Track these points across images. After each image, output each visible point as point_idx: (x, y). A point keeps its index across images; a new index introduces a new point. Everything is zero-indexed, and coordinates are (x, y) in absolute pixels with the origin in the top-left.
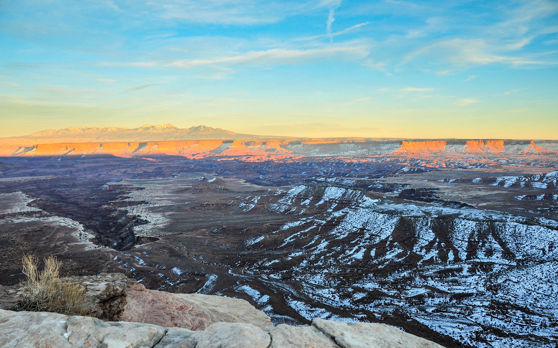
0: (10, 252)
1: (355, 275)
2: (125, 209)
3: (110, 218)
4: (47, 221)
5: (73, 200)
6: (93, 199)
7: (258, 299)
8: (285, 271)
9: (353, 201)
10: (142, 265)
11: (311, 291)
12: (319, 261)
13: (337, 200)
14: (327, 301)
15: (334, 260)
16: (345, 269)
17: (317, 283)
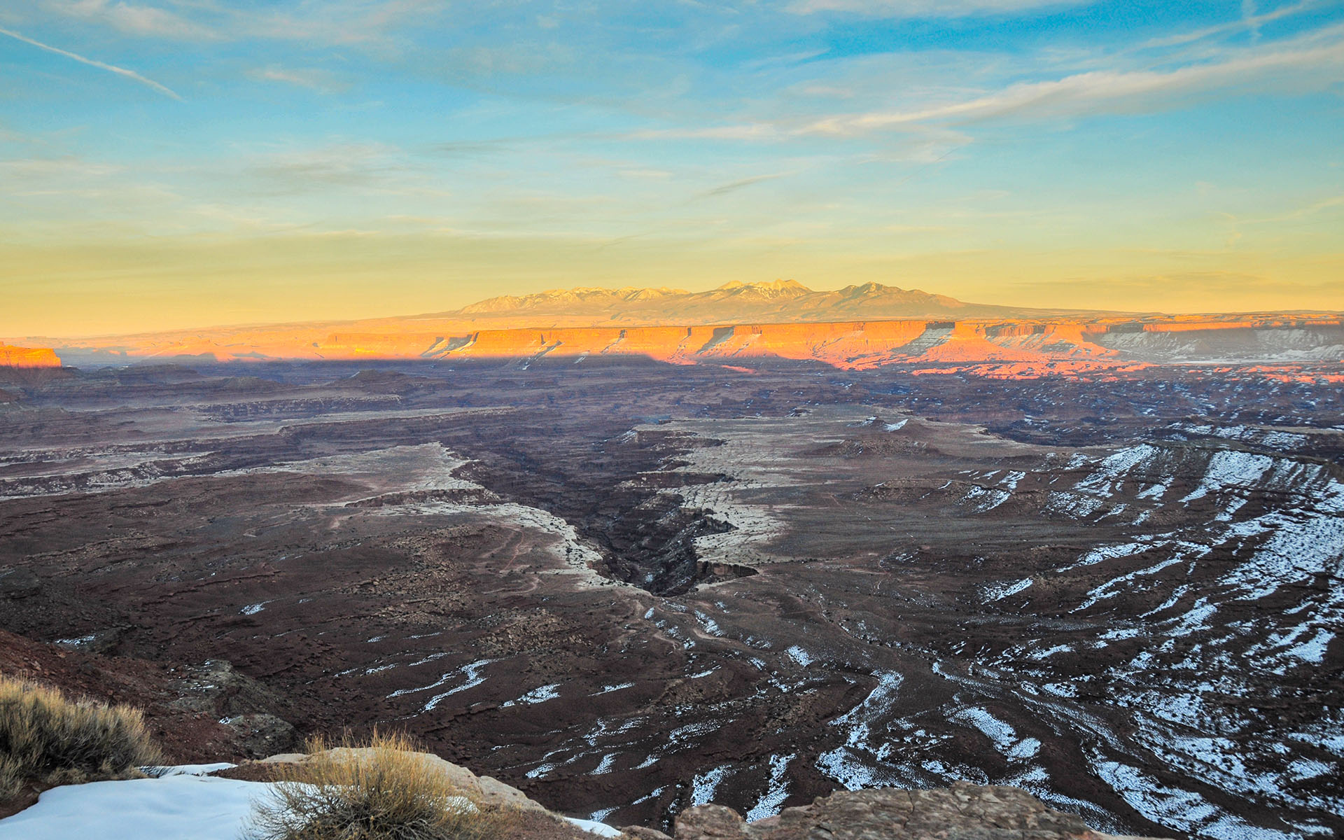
0: (411, 582)
1: (1297, 706)
2: (676, 493)
3: (641, 513)
4: (493, 513)
5: (553, 466)
6: (601, 465)
7: (1010, 748)
8: (1087, 678)
9: (1294, 494)
10: (712, 633)
11: (1159, 740)
12: (1187, 657)
13: (1246, 488)
14: (1207, 771)
15: (1232, 658)
16: (1266, 688)
17: (1177, 720)
